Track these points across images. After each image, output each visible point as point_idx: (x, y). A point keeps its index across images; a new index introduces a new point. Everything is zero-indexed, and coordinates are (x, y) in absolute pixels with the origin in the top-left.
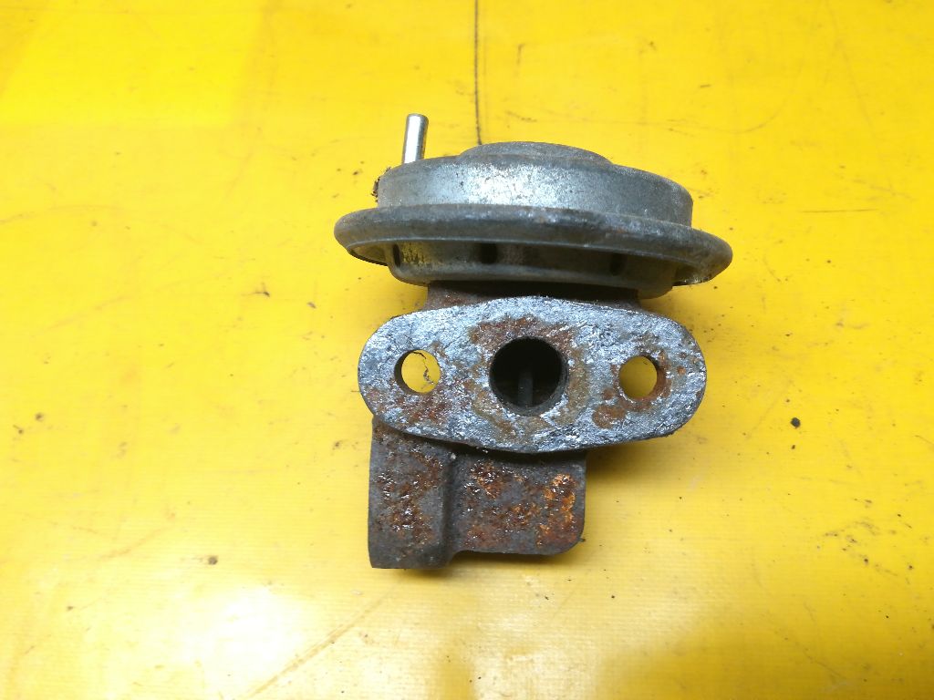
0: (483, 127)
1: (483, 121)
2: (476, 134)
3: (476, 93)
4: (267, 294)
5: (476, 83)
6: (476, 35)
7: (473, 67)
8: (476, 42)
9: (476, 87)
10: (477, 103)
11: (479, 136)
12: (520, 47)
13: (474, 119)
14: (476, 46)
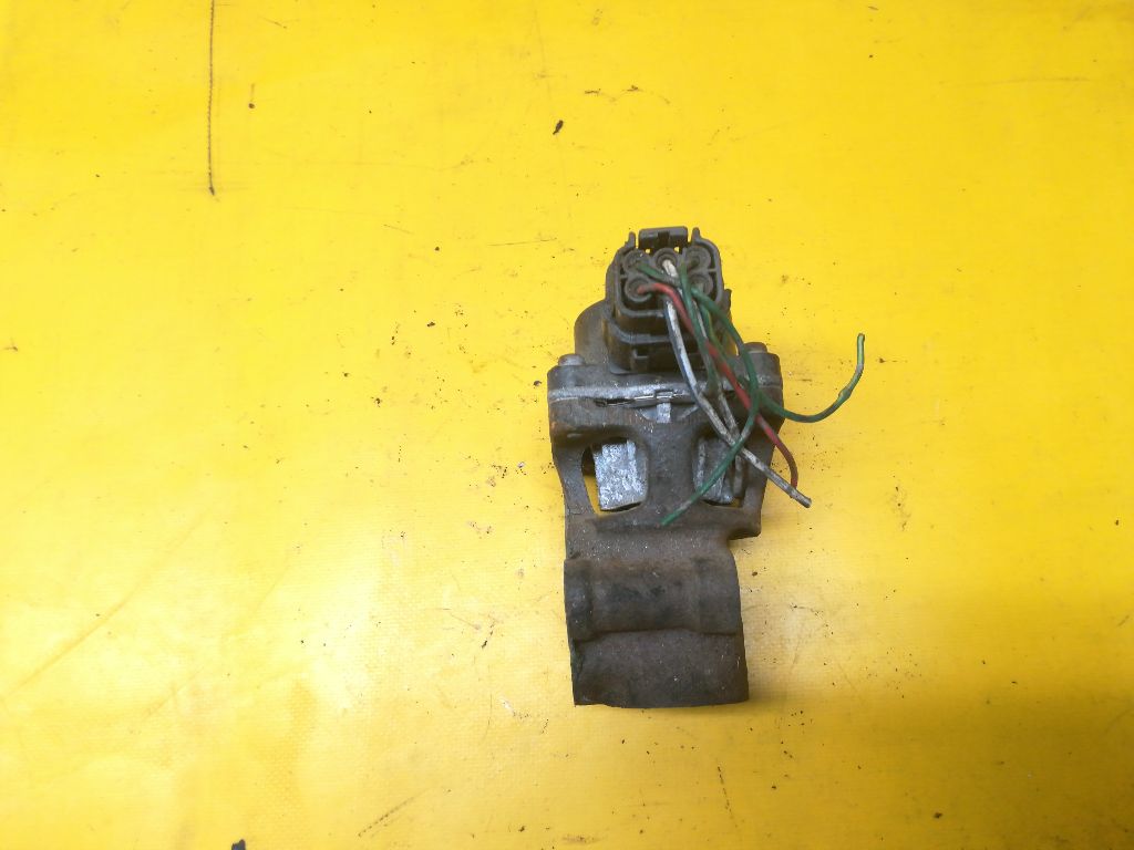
0: (215, 172)
1: (215, 166)
2: (207, 179)
3: (209, 137)
4: (15, 348)
5: (209, 126)
6: (211, 75)
7: (207, 110)
8: (211, 81)
9: (209, 131)
10: (209, 148)
11: (211, 182)
12: (253, 86)
13: (206, 164)
14: (211, 87)
